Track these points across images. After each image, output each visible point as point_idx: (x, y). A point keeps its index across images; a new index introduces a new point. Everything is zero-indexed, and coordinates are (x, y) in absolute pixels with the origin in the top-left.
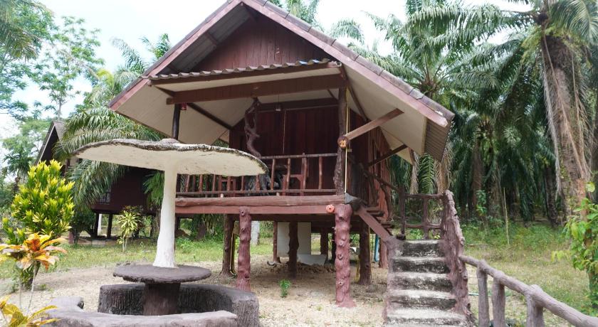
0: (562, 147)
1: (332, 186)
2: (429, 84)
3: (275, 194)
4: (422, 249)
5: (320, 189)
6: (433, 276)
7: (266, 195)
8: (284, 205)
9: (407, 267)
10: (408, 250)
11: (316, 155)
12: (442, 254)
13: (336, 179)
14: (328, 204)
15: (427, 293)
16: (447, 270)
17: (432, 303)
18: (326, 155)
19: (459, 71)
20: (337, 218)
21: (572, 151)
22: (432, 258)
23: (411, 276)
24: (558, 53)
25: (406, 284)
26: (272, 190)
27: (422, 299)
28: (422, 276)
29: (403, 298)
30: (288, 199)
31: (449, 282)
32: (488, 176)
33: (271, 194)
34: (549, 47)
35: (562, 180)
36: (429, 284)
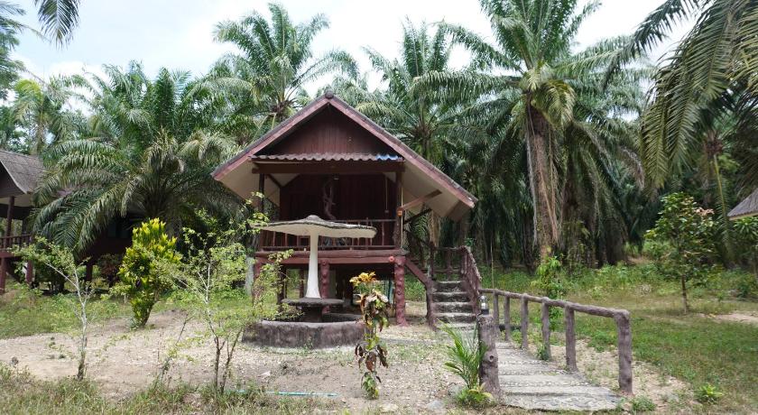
0: (539, 204)
1: (392, 243)
2: (423, 131)
3: (348, 249)
4: (450, 287)
5: (383, 246)
6: (461, 304)
7: (340, 249)
8: (356, 257)
9: (442, 299)
10: (440, 288)
11: (379, 221)
12: (463, 290)
13: (394, 238)
14: (389, 256)
15: (458, 314)
16: (468, 300)
17: (461, 319)
18: (387, 220)
19: (453, 122)
20: (396, 266)
21: (546, 208)
22: (458, 292)
23: (447, 304)
24: (539, 121)
25: (443, 309)
26: (346, 246)
27: (455, 317)
28: (453, 304)
29: (444, 317)
30: (359, 252)
31: (470, 306)
32: (473, 222)
33: (344, 249)
34: (532, 116)
35: (538, 232)
36: (457, 308)
